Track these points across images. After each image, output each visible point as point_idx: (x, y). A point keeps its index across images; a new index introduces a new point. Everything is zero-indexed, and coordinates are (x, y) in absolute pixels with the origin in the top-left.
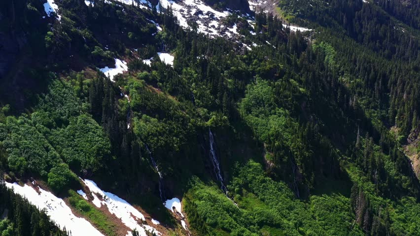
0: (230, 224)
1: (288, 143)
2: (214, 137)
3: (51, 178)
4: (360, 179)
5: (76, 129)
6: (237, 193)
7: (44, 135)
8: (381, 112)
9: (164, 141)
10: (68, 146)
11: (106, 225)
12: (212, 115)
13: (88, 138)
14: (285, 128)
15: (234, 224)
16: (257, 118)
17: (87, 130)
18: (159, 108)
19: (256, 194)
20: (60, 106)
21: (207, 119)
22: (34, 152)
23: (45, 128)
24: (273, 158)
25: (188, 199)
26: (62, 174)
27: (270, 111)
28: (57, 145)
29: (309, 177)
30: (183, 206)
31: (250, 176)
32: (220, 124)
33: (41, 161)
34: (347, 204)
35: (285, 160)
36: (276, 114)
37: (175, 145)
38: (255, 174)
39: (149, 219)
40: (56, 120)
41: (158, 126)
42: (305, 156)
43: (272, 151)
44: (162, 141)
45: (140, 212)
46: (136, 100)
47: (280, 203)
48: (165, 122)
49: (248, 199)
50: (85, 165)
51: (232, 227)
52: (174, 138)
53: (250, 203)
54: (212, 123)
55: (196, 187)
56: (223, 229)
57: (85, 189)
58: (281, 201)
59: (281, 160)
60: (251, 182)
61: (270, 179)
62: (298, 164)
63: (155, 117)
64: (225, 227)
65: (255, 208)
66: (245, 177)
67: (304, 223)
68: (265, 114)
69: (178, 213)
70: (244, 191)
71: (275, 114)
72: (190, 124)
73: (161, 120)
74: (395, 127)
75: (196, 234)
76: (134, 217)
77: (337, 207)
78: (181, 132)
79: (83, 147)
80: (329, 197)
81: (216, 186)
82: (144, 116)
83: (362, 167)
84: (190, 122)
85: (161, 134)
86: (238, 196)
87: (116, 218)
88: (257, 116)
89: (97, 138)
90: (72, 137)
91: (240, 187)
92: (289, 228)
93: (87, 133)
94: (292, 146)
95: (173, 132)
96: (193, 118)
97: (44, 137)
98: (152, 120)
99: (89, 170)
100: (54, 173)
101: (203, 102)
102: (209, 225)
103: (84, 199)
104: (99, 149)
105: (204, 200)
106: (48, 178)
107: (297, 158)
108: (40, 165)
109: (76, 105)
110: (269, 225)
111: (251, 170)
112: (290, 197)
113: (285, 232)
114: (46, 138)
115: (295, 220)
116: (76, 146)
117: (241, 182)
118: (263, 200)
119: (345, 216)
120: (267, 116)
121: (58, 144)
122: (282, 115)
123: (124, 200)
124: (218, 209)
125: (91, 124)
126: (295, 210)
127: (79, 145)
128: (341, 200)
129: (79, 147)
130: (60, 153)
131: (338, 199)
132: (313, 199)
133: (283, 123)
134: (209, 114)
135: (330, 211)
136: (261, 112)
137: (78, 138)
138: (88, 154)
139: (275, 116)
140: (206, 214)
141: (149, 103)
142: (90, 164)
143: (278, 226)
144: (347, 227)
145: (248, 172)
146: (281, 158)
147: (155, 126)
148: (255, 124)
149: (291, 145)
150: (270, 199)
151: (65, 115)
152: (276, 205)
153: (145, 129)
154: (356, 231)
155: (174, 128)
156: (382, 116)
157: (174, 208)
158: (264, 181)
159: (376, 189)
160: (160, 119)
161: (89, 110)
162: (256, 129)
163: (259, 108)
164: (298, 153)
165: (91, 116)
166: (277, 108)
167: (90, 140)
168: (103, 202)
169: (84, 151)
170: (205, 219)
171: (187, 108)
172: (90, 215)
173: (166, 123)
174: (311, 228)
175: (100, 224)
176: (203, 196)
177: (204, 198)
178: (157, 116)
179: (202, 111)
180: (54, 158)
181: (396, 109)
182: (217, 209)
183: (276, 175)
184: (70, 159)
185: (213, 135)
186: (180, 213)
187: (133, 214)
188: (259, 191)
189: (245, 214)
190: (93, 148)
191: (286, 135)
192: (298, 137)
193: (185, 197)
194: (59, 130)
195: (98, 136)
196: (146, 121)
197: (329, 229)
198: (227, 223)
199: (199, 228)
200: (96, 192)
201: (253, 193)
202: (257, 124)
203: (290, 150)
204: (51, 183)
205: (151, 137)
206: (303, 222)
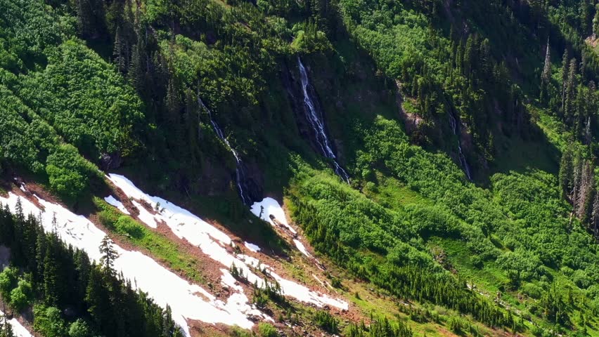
0: (382, 239)
1: (438, 78)
2: (308, 73)
3: (55, 177)
4: (561, 137)
5: (66, 73)
6: (368, 181)
7: (9, 88)
8: (567, 11)
9: (229, 86)
10: (63, 108)
11: (181, 260)
12: (297, 30)
13: (95, 88)
14: (427, 48)
15: (388, 239)
16: (373, 32)
17: (87, 72)
18: (203, 19)
19: (403, 180)
20: (20, 24)
21: (289, 38)
22: (7, 125)
23: (7, 73)
24: (419, 109)
25: (294, 198)
26: (72, 167)
27: (392, 17)
28: (40, 107)
29: (484, 140)
30: (288, 212)
31: (385, 146)
32: (317, 48)
33: (26, 143)
34: (552, 185)
35: (440, 110)
36: (404, 24)
37: (250, 94)
38: (392, 141)
39: (239, 242)
40: (20, 54)
41: (211, 58)
42: (472, 101)
43: (416, 94)
44: (227, 88)
45: (220, 229)
46: (156, 5)
47: (448, 193)
48: (220, 48)
49: (389, 190)
50: (105, 145)
51: (387, 245)
52: (244, 80)
53: (394, 197)
54: (303, 47)
55: (301, 173)
56: (373, 248)
57: (118, 194)
58: (448, 188)
59: (434, 112)
60: (388, 157)
61: (420, 148)
62: (461, 117)
63: (199, 40)
64: (375, 245)
65: (407, 206)
66: (376, 147)
67: (496, 226)
68: (386, 23)
69: (282, 226)
70: (379, 174)
71: (402, 22)
72: (263, 50)
73: (211, 46)
74: (593, 38)
75: (330, 262)
76: (217, 241)
77: (539, 192)
78: (253, 67)
79: (90, 108)
80: (522, 176)
81: (329, 170)
82: (179, 37)
83: (561, 116)
84: (261, 46)
85: (220, 72)
86: (370, 184)
87: (191, 246)
88: (372, 28)
89: (111, 89)
90: (63, 89)
91: (370, 168)
92: (475, 236)
93: (89, 78)
94: (447, 82)
95: (239, 68)
96: (265, 37)
97: (11, 92)
98: (197, 44)
99: (114, 155)
100: (57, 166)
101: (274, 5)
102: (345, 243)
103: (124, 214)
104: (124, 110)
105: (323, 197)
106: (49, 176)
107: (459, 104)
108: (27, 150)
109: (51, 22)
110: (438, 234)
111: (384, 133)
112: (459, 178)
113: (469, 244)
114: (16, 93)
115: (480, 220)
116: (76, 107)
117: (370, 157)
118: (416, 189)
119: (555, 206)
120: (389, 27)
121: (43, 105)
122: (416, 25)
123: (185, 211)
124: (354, 214)
125: (91, 58)
126: (474, 203)
127: (81, 105)
128: (542, 179)
129: (83, 108)
130: (51, 122)
131: (536, 177)
132: (497, 181)
133: (422, 40)
134: (291, 28)
135: (530, 199)
136: (378, 21)
137: (74, 89)
138: (104, 123)
139: (404, 26)
140: (337, 222)
141: (182, 12)
142: (114, 143)
143: (456, 235)
144: (564, 227)
145: (381, 138)
146: (433, 107)
147: (206, 58)
148: (373, 43)
149: (444, 81)
150: (428, 186)
151: (36, 44)
152: (442, 197)
153: (189, 64)
154: (579, 232)
155: (238, 59)
156: (569, 17)
157: (272, 217)
158: (410, 154)
159: (589, 154)
160: (209, 43)
161: (76, 30)
162: (378, 54)
163: (372, 14)
164: (460, 96)
165: (84, 42)
166: (404, 11)
167: (101, 94)
168: (158, 217)
169: (96, 115)
170: (337, 232)
171: (249, 19)
172: (148, 244)
173: (222, 51)
174: (508, 233)
175: (171, 259)
176: (320, 190)
177: (322, 193)
178: (202, 36)
179: (277, 23)
180: (45, 134)
181: (592, 4)
182: (351, 213)
183: (428, 140)
184: (76, 135)
185: (306, 69)
186: (287, 226)
187: (211, 235)
188: (407, 173)
189: (396, 217)
190: (111, 108)
191: (430, 62)
192: (454, 66)
193: (287, 194)
194: (33, 77)
195: (112, 83)
196: (186, 48)
197: (535, 232)
198: (376, 236)
199: (330, 251)
200: (138, 198)
201: (396, 176)
202: (377, 45)
203: (444, 90)
204: (59, 185)
205: (207, 81)
206: (494, 223)
